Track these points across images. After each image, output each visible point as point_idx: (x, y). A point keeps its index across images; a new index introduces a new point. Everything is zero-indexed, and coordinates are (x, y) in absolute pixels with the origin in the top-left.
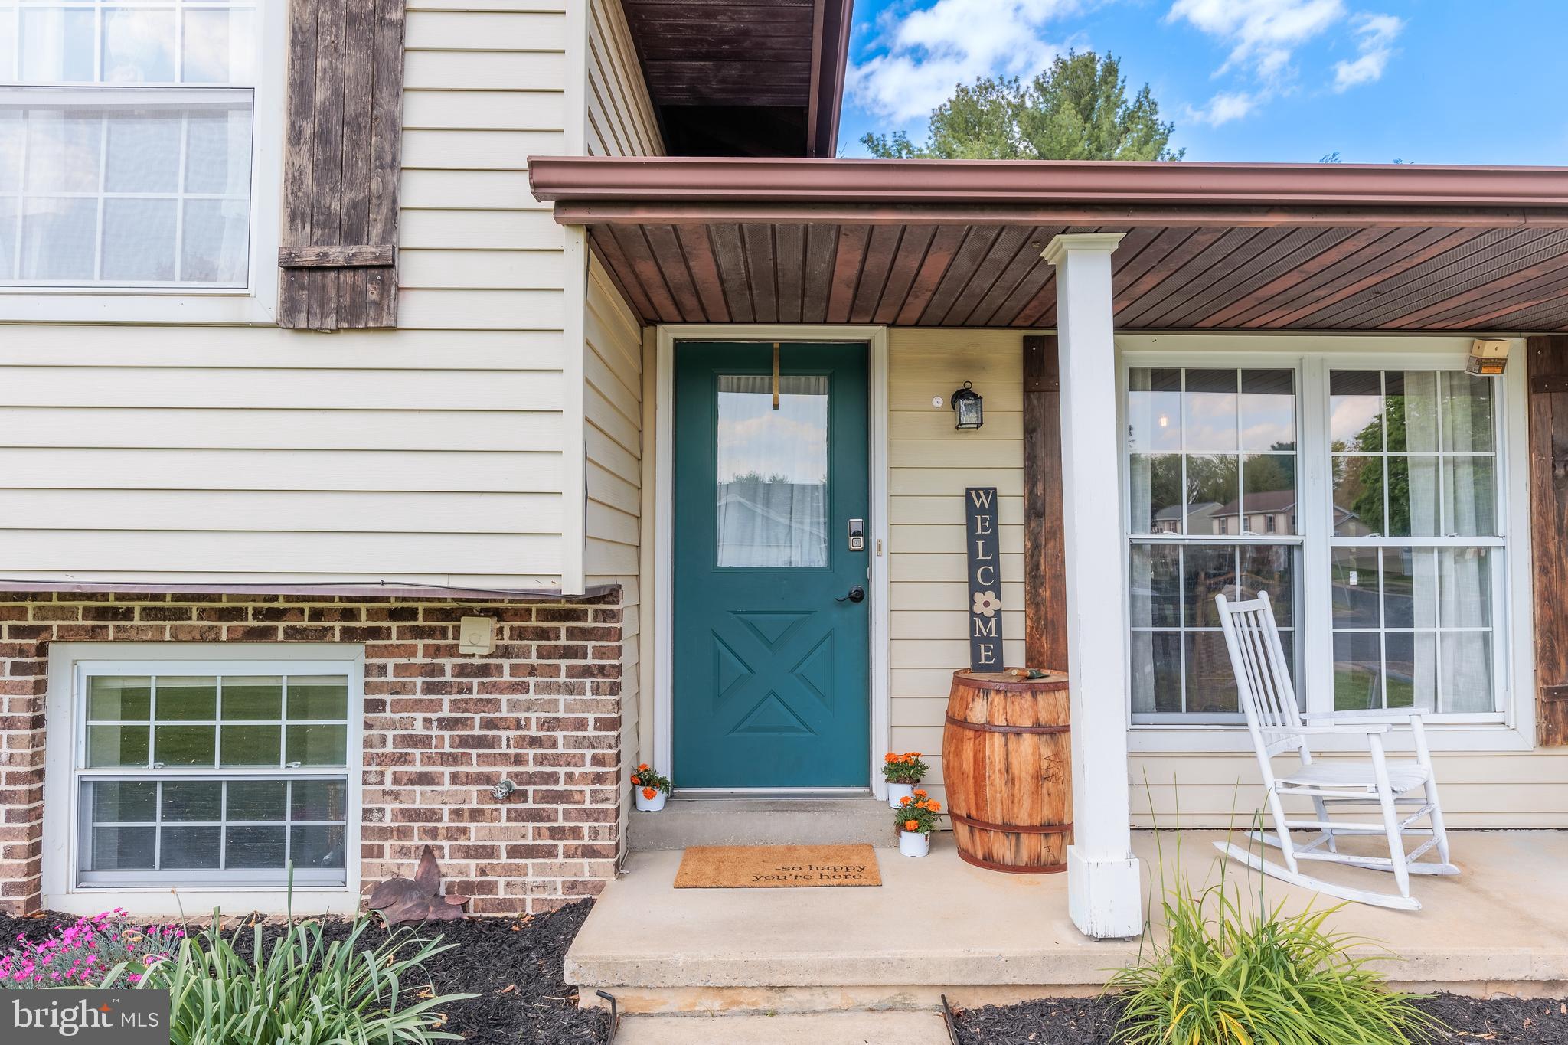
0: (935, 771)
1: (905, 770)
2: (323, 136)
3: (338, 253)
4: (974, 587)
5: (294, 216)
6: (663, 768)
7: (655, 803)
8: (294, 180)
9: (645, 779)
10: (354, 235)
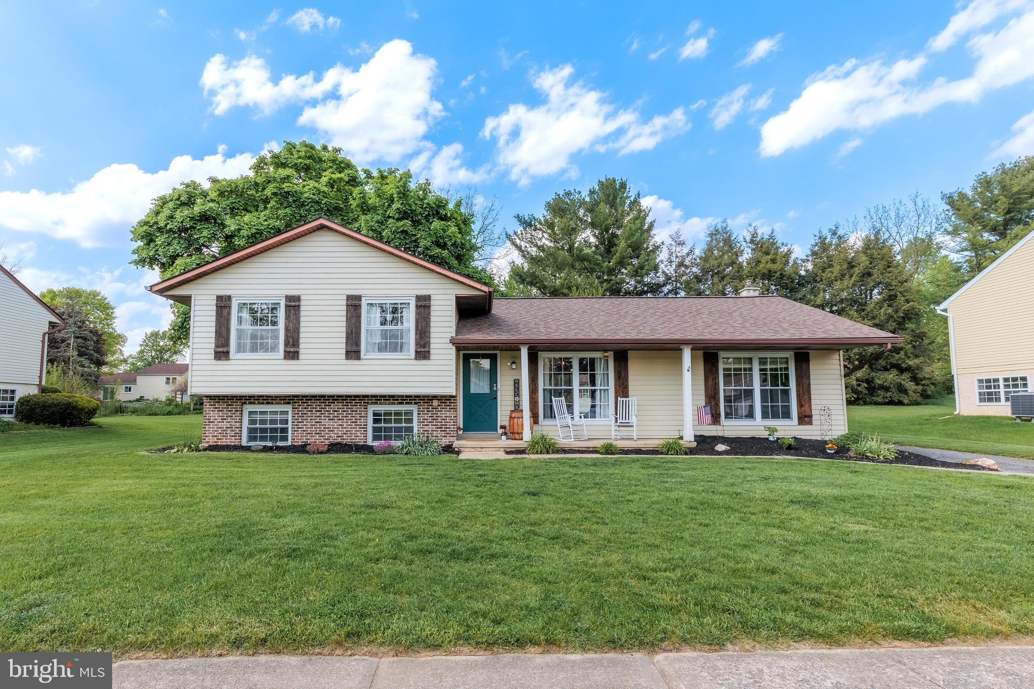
0: (508, 427)
1: (503, 427)
2: (420, 334)
3: (423, 350)
4: (515, 396)
5: (416, 344)
6: (462, 427)
7: (461, 432)
8: (416, 340)
9: (459, 428)
10: (424, 347)
